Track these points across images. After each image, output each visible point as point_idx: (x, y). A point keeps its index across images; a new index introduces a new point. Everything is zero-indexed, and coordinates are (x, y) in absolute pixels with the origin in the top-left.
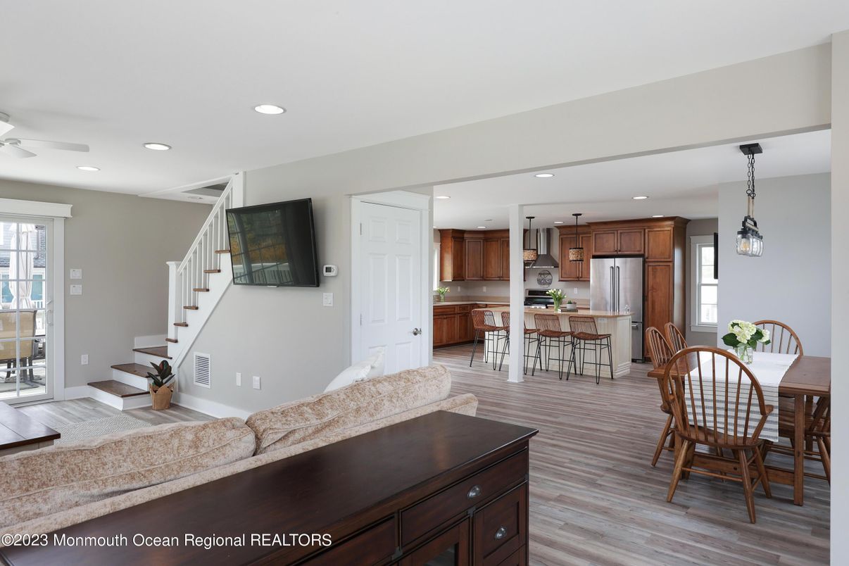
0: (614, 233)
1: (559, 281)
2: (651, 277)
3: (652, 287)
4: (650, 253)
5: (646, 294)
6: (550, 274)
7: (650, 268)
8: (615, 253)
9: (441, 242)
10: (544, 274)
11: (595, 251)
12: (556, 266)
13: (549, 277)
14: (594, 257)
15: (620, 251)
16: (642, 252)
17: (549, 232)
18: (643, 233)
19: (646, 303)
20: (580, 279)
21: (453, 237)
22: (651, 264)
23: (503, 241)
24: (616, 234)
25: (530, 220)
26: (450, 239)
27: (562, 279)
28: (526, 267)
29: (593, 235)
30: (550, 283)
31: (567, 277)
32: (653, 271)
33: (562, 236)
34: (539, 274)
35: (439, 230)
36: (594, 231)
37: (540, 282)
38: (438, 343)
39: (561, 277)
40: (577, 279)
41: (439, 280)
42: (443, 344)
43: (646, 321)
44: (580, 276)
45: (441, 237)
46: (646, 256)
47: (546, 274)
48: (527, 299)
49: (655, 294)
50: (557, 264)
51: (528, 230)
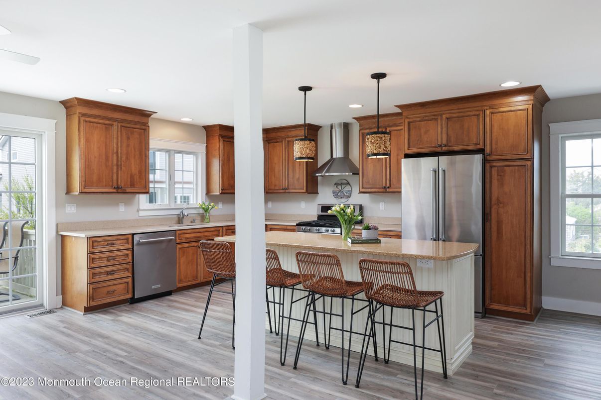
0: (435, 119)
1: (361, 192)
2: (495, 183)
3: (498, 199)
4: (494, 146)
5: (487, 211)
6: (348, 184)
7: (494, 171)
8: (439, 149)
9: (207, 143)
10: (341, 184)
11: (409, 147)
12: (356, 173)
13: (348, 188)
14: (407, 156)
15: (445, 146)
16: (481, 146)
17: (346, 127)
18: (482, 115)
19: (487, 224)
20: (388, 190)
21: (222, 136)
22: (495, 164)
23: (288, 141)
24: (439, 121)
25: (305, 94)
26: (218, 138)
27: (363, 190)
28: (317, 175)
29: (406, 123)
30: (349, 197)
31: (371, 186)
32: (498, 175)
33: (363, 131)
34: (335, 184)
35: (204, 127)
36: (407, 118)
37: (336, 195)
38: (189, 281)
39: (363, 188)
40: (384, 190)
41: (205, 192)
42: (198, 281)
43: (487, 252)
44: (388, 185)
45: (208, 137)
46: (488, 150)
47: (344, 184)
48: (320, 217)
49: (501, 210)
50: (358, 170)
51: (321, 127)
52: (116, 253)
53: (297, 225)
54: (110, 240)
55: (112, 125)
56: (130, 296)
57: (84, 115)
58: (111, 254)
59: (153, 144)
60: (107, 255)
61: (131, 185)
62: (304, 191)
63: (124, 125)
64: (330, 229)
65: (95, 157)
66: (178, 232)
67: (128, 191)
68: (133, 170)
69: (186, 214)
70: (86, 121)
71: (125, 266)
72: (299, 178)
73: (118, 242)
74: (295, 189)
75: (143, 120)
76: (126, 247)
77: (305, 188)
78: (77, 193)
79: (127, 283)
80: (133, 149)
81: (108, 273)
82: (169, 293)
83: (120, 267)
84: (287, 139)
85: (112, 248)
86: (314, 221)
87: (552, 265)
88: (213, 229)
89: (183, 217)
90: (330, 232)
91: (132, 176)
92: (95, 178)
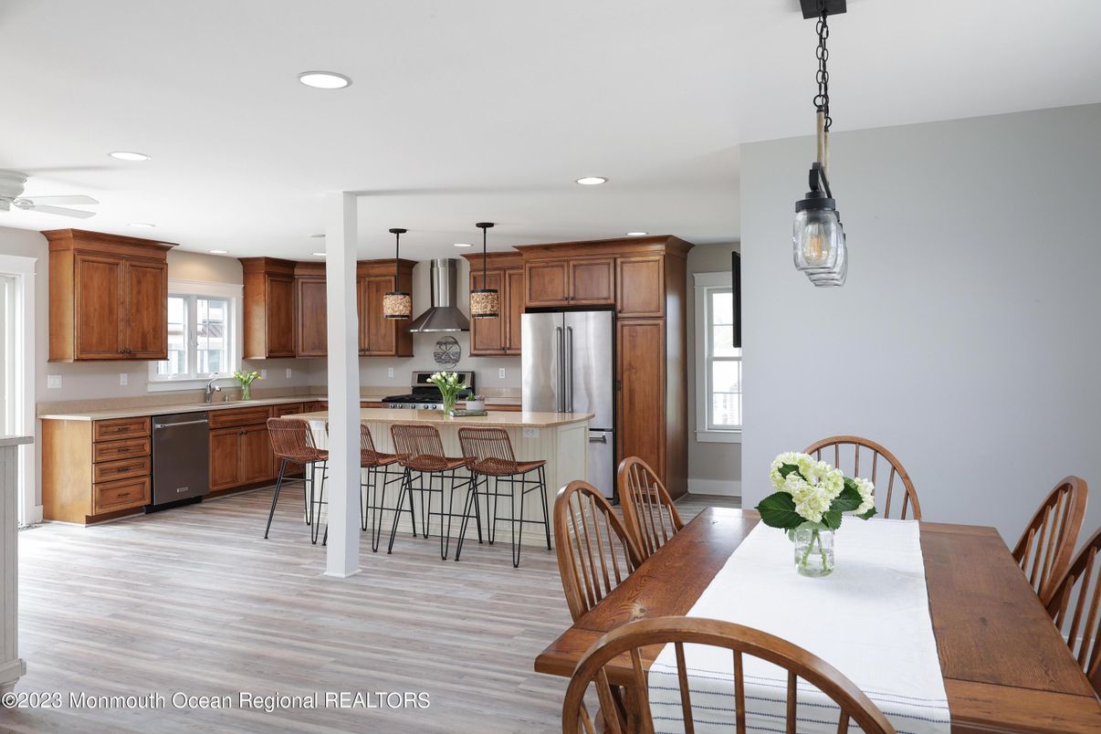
0: (562, 266)
1: (472, 355)
2: (627, 345)
3: (630, 364)
4: (625, 302)
5: (619, 378)
6: (456, 343)
7: (626, 330)
8: (565, 303)
9: (245, 282)
10: (446, 344)
11: (530, 299)
12: (466, 329)
13: (455, 349)
14: (529, 310)
15: (572, 299)
16: (611, 301)
17: (453, 265)
18: (612, 264)
19: (619, 393)
20: (508, 352)
21: (269, 274)
22: (626, 323)
23: (369, 282)
24: (566, 268)
25: (398, 238)
26: (262, 277)
27: (476, 352)
28: (412, 331)
29: (527, 270)
30: (457, 361)
31: (486, 347)
32: (630, 336)
33: (475, 273)
34: (438, 343)
35: (239, 259)
36: (528, 262)
37: (439, 358)
38: (227, 483)
39: (475, 349)
40: (502, 352)
41: (241, 356)
42: (238, 484)
43: (619, 426)
44: (508, 346)
45: (245, 273)
46: (619, 307)
47: (450, 343)
48: (415, 390)
49: (633, 377)
50: (468, 323)
51: (417, 263)
52: (129, 443)
53: (383, 401)
54: (123, 425)
55: (117, 264)
56: (147, 502)
57: (80, 252)
58: (122, 444)
59: (172, 286)
60: (117, 444)
61: (142, 348)
62: (394, 352)
63: (134, 263)
64: (430, 405)
65: (95, 310)
66: (211, 414)
67: (138, 356)
68: (145, 327)
69: (217, 388)
70: (84, 261)
71: (141, 460)
72: (385, 335)
73: (132, 427)
74: (380, 351)
75: (159, 254)
76: (142, 434)
77: (394, 349)
78: (71, 361)
79: (144, 483)
80: (145, 298)
81: (120, 470)
82: (198, 500)
83: (134, 461)
84: (367, 279)
85: (124, 436)
86: (407, 396)
87: (698, 440)
88: (259, 409)
89: (212, 393)
90: (430, 408)
91: (144, 336)
92: (95, 339)
